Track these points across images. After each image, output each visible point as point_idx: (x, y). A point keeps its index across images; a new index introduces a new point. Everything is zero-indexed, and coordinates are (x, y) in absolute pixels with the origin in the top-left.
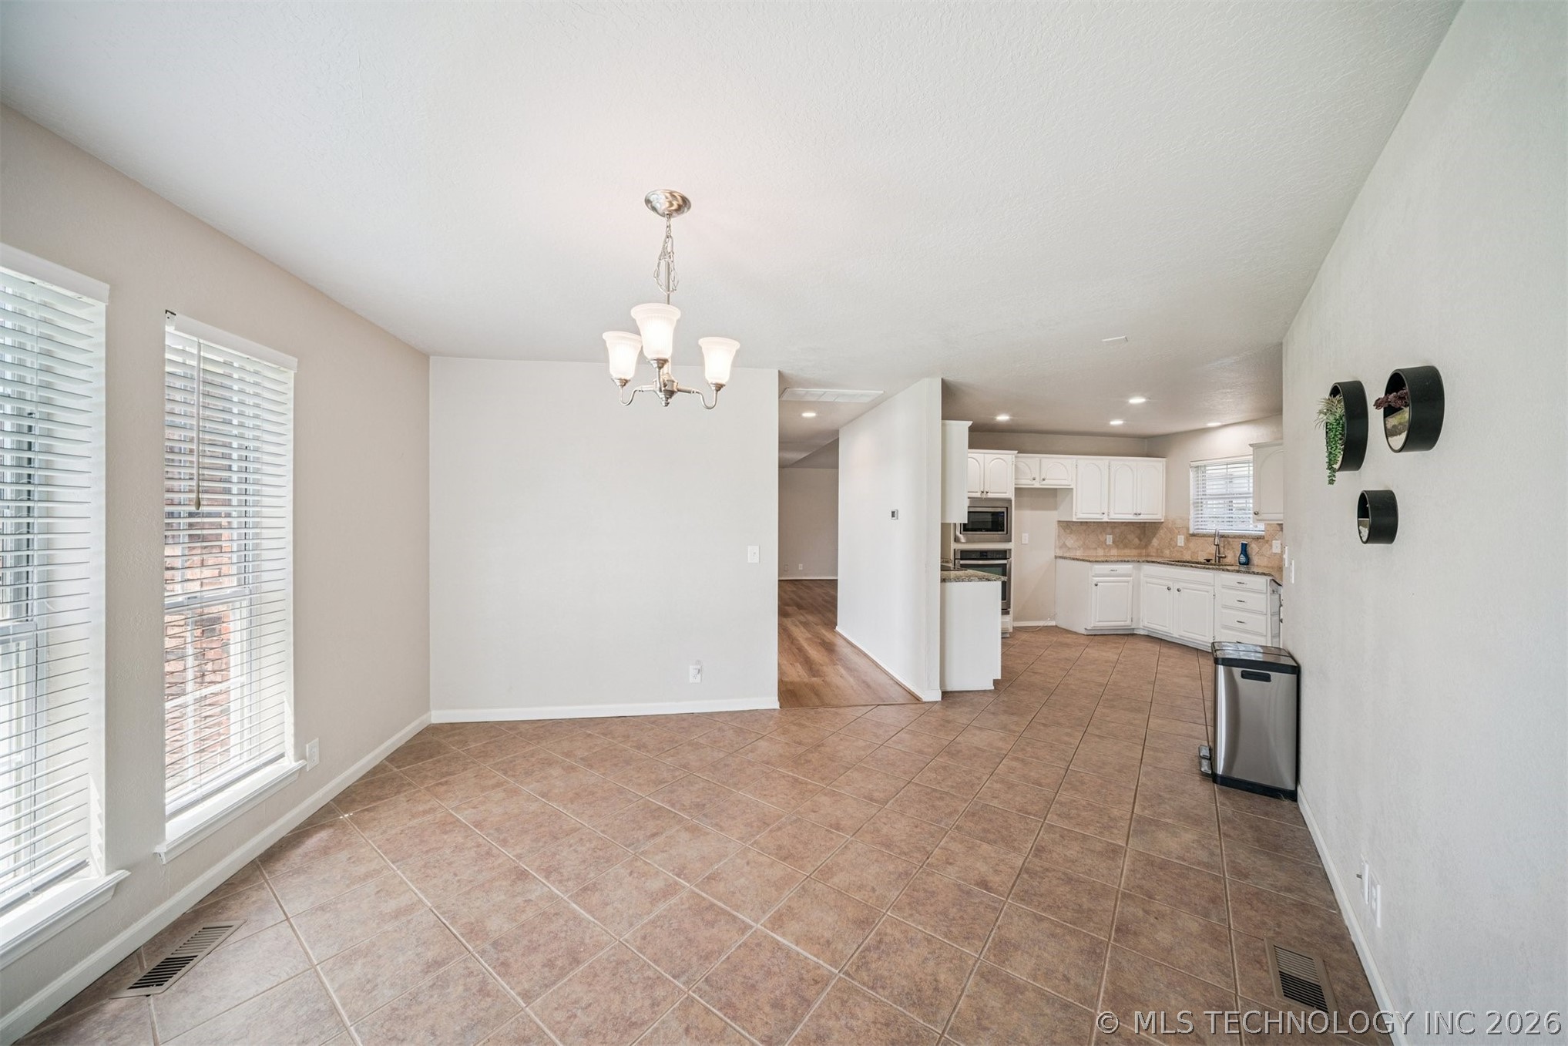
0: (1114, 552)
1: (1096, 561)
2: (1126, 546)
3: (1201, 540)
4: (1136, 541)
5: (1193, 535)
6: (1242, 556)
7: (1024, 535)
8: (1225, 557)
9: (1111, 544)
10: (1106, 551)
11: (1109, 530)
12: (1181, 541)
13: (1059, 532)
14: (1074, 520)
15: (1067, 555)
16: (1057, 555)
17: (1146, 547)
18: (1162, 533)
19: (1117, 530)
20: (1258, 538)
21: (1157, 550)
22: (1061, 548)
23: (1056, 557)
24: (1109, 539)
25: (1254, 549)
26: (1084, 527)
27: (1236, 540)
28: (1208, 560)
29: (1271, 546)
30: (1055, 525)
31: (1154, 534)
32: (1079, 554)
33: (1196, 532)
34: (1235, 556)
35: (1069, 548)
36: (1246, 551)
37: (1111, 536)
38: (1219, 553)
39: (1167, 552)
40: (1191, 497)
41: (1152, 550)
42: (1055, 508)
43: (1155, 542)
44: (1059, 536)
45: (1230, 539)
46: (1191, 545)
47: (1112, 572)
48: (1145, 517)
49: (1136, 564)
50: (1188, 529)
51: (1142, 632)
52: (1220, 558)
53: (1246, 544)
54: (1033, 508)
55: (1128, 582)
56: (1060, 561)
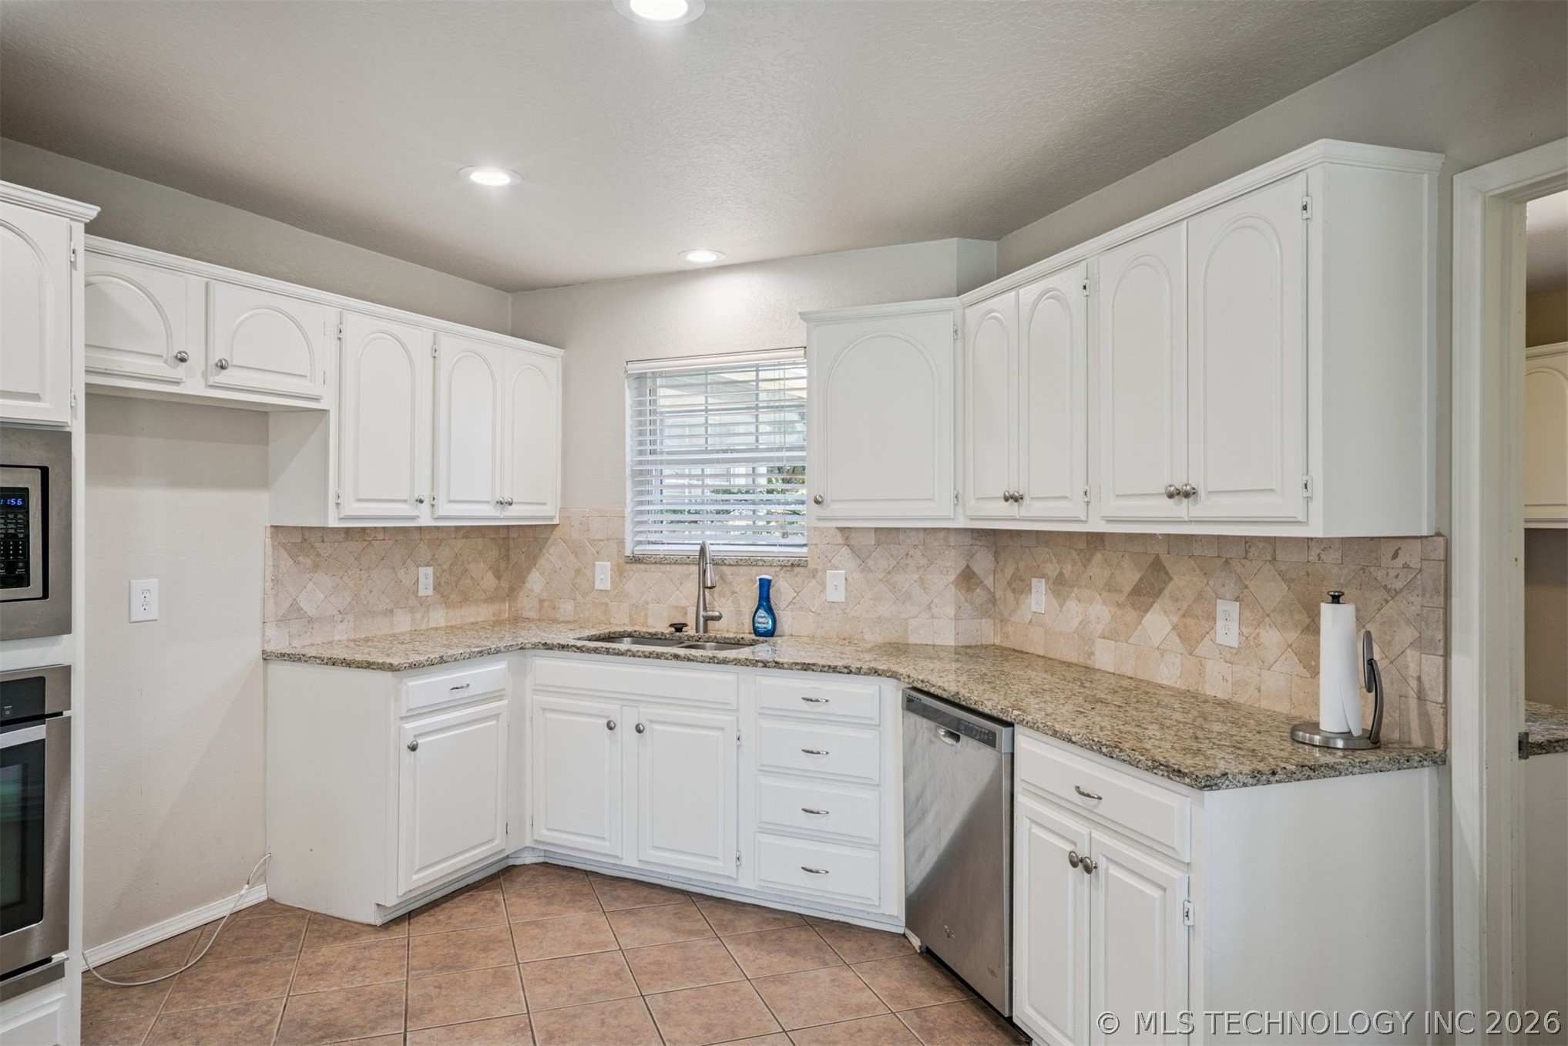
0: (439, 617)
1: (413, 666)
2: (466, 599)
3: (655, 573)
4: (489, 580)
5: (636, 560)
6: (761, 612)
7: (138, 585)
8: (719, 618)
9: (430, 592)
10: (418, 616)
11: (424, 551)
12: (603, 575)
13: (276, 566)
14: (333, 523)
15: (299, 646)
16: (269, 648)
17: (512, 593)
18: (553, 555)
19: (445, 553)
20: (795, 565)
21: (541, 601)
22: (283, 620)
23: (266, 657)
24: (426, 577)
25: (783, 593)
26: (356, 546)
27: (742, 570)
28: (679, 628)
29: (823, 585)
30: (262, 541)
31: (533, 559)
32: (339, 637)
33: (640, 550)
34: (739, 613)
35: (310, 620)
36: (768, 599)
37: (430, 570)
38: (705, 609)
39: (567, 608)
40: (628, 458)
41: (527, 604)
42: (262, 481)
43: (535, 581)
44: (276, 581)
45: (725, 569)
46: (630, 586)
47: (458, 694)
48: (519, 514)
49: (514, 657)
50: (621, 543)
51: (529, 859)
52: (707, 619)
53: (769, 581)
54: (180, 479)
55: (497, 716)
56: (281, 671)
